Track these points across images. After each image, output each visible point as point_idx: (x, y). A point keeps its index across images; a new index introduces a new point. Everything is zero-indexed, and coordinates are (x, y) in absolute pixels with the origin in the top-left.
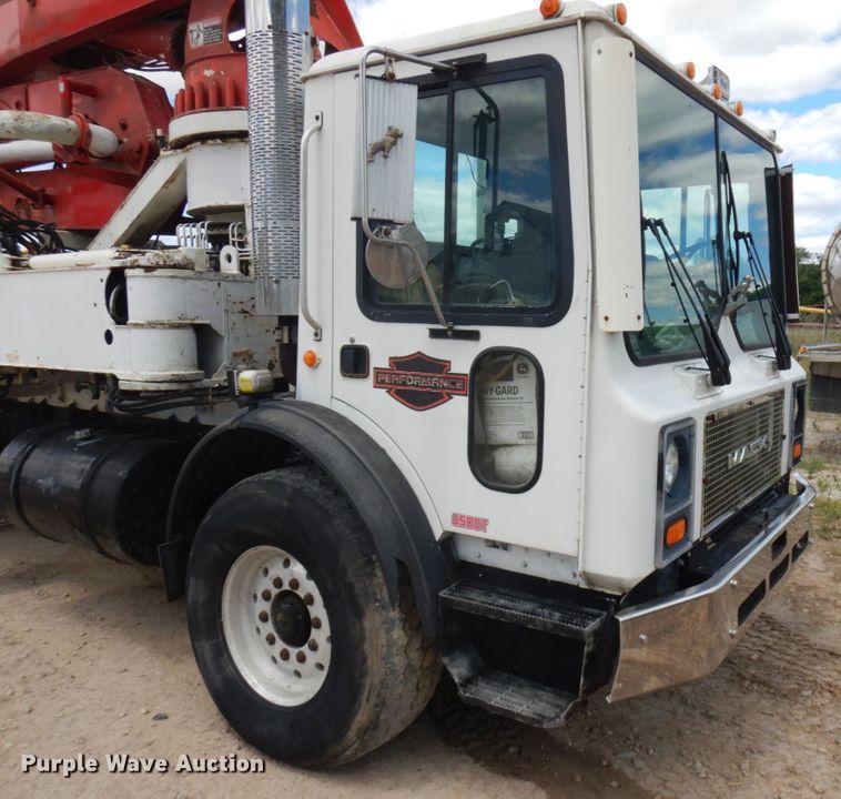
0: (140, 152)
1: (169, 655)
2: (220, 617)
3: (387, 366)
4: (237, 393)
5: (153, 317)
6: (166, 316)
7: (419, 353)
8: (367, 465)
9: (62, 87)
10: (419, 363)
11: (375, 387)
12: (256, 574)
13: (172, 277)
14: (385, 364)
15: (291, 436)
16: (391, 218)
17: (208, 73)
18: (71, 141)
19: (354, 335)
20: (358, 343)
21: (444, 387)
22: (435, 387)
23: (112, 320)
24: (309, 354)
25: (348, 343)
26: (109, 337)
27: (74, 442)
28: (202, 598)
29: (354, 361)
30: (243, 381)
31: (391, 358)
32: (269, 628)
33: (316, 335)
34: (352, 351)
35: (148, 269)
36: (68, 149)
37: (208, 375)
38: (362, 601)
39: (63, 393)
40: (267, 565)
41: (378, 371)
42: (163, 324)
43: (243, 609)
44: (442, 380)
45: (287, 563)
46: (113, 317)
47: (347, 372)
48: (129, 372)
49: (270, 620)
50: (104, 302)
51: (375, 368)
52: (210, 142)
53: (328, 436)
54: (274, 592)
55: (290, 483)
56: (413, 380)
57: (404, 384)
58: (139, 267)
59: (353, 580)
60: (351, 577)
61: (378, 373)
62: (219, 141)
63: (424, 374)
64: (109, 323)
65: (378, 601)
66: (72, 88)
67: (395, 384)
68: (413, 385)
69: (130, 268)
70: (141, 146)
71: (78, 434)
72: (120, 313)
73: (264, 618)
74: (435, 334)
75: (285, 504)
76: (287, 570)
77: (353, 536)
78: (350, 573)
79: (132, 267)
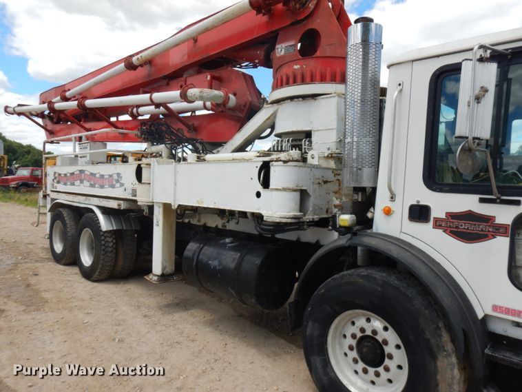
0: (245, 106)
1: (268, 356)
2: (326, 344)
3: (444, 217)
4: (338, 226)
5: (285, 186)
6: (292, 186)
7: (470, 211)
8: (437, 272)
9: (209, 78)
10: (469, 216)
11: (433, 228)
12: (346, 323)
13: (295, 166)
14: (443, 216)
15: (389, 253)
16: (479, 136)
17: (296, 67)
18: (220, 101)
19: (419, 199)
20: (422, 203)
21: (489, 231)
22: (482, 230)
23: (261, 187)
24: (387, 208)
25: (415, 203)
26: (258, 195)
27: (225, 244)
28: (316, 333)
29: (419, 213)
30: (342, 220)
31: (447, 213)
32: (354, 354)
33: (392, 198)
34: (419, 208)
35: (285, 162)
36: (218, 105)
37: (304, 215)
38: (435, 350)
39: (199, 218)
40: (354, 320)
41: (436, 220)
42: (290, 189)
43: (337, 342)
44: (487, 227)
45: (368, 320)
46: (261, 185)
47: (412, 218)
48: (270, 212)
49: (355, 350)
50: (257, 177)
51: (434, 218)
52: (296, 100)
53: (409, 254)
54: (359, 335)
55: (380, 277)
56: (464, 226)
57: (457, 227)
58: (280, 161)
59: (429, 337)
60: (428, 335)
61: (436, 221)
62: (301, 99)
63: (474, 223)
64: (259, 188)
65: (446, 351)
66: (213, 78)
67: (450, 227)
68: (464, 228)
69: (275, 161)
70: (246, 103)
71: (227, 240)
72: (266, 183)
73: (351, 348)
74: (482, 201)
75: (379, 289)
76: (369, 324)
77: (426, 312)
78: (427, 333)
79: (277, 161)
